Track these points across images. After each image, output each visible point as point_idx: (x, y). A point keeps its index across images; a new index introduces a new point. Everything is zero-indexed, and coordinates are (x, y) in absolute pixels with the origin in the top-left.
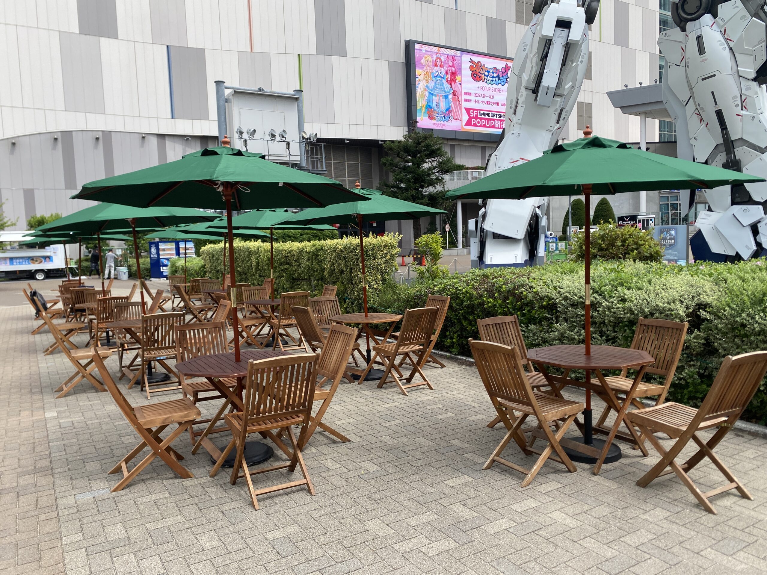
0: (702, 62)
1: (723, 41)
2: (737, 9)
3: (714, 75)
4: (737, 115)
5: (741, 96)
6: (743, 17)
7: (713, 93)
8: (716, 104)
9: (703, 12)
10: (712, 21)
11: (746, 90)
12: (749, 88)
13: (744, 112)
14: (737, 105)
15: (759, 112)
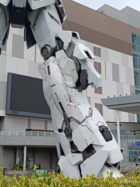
0: (49, 78)
1: (58, 69)
2: (62, 54)
3: (55, 85)
4: (68, 105)
5: (69, 95)
6: (65, 58)
7: (55, 93)
8: (58, 99)
9: (50, 55)
10: (54, 59)
11: (71, 92)
12: (72, 92)
13: (71, 104)
14: (67, 100)
15: (78, 104)
